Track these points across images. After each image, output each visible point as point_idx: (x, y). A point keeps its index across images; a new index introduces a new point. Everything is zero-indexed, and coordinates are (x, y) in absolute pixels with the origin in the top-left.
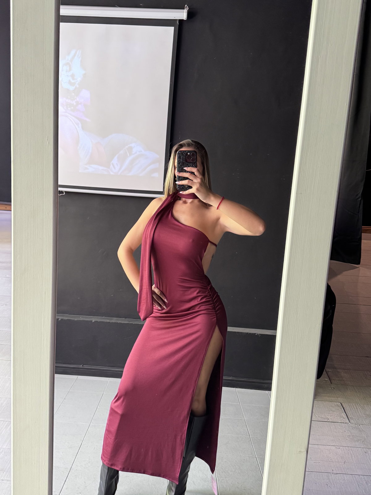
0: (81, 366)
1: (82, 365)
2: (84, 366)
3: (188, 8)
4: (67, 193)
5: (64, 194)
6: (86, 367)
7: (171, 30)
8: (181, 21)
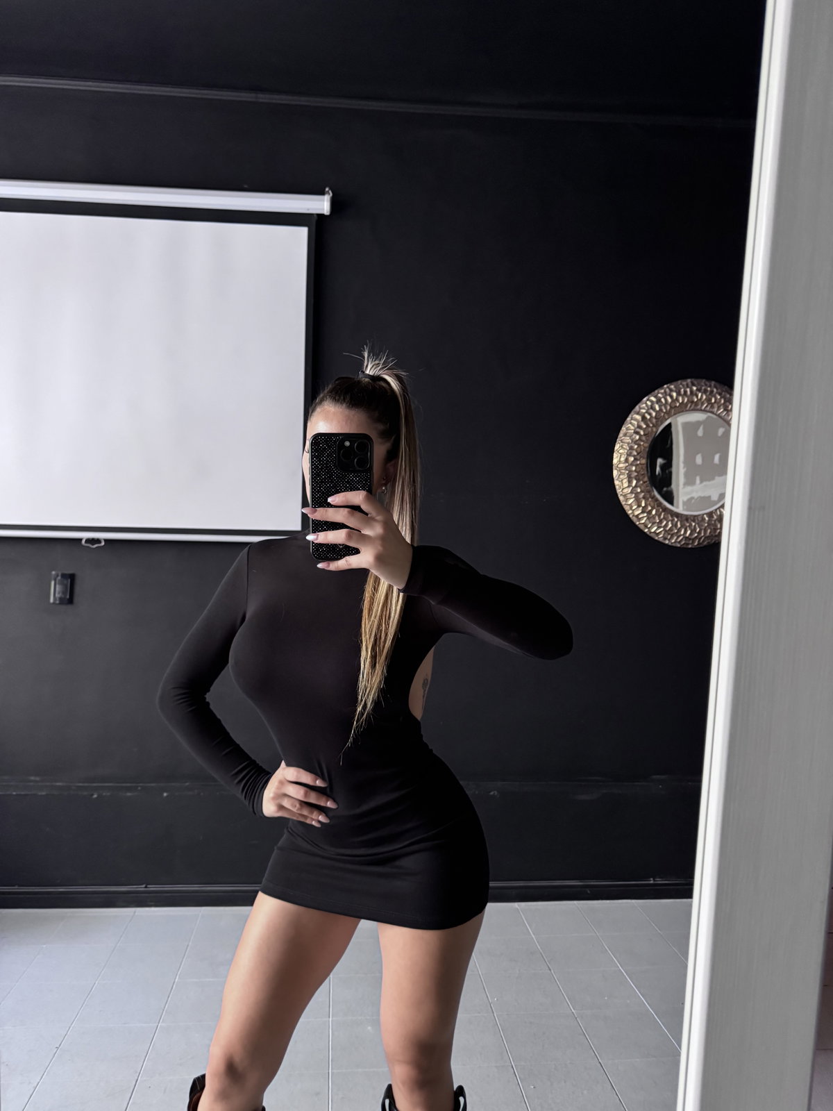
0: (142, 888)
1: (144, 886)
2: (148, 886)
3: (331, 194)
4: (106, 541)
5: (103, 544)
6: (152, 888)
7: (301, 234)
8: (321, 217)
